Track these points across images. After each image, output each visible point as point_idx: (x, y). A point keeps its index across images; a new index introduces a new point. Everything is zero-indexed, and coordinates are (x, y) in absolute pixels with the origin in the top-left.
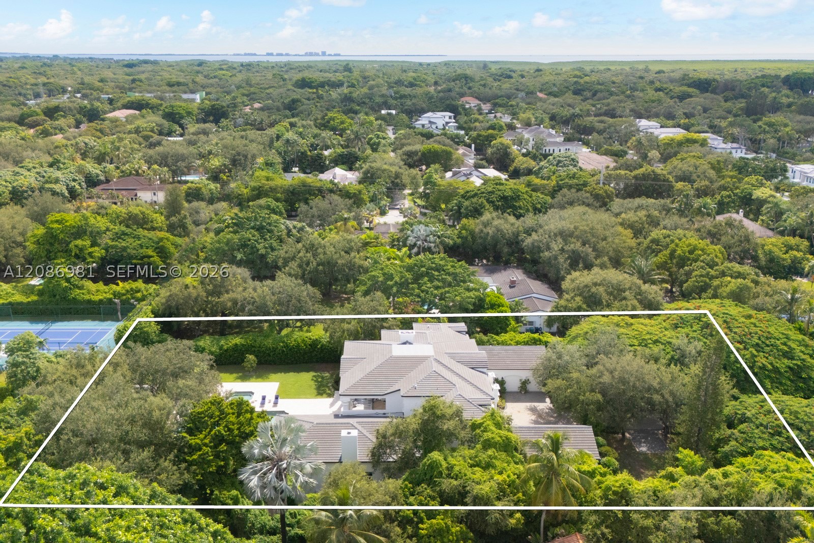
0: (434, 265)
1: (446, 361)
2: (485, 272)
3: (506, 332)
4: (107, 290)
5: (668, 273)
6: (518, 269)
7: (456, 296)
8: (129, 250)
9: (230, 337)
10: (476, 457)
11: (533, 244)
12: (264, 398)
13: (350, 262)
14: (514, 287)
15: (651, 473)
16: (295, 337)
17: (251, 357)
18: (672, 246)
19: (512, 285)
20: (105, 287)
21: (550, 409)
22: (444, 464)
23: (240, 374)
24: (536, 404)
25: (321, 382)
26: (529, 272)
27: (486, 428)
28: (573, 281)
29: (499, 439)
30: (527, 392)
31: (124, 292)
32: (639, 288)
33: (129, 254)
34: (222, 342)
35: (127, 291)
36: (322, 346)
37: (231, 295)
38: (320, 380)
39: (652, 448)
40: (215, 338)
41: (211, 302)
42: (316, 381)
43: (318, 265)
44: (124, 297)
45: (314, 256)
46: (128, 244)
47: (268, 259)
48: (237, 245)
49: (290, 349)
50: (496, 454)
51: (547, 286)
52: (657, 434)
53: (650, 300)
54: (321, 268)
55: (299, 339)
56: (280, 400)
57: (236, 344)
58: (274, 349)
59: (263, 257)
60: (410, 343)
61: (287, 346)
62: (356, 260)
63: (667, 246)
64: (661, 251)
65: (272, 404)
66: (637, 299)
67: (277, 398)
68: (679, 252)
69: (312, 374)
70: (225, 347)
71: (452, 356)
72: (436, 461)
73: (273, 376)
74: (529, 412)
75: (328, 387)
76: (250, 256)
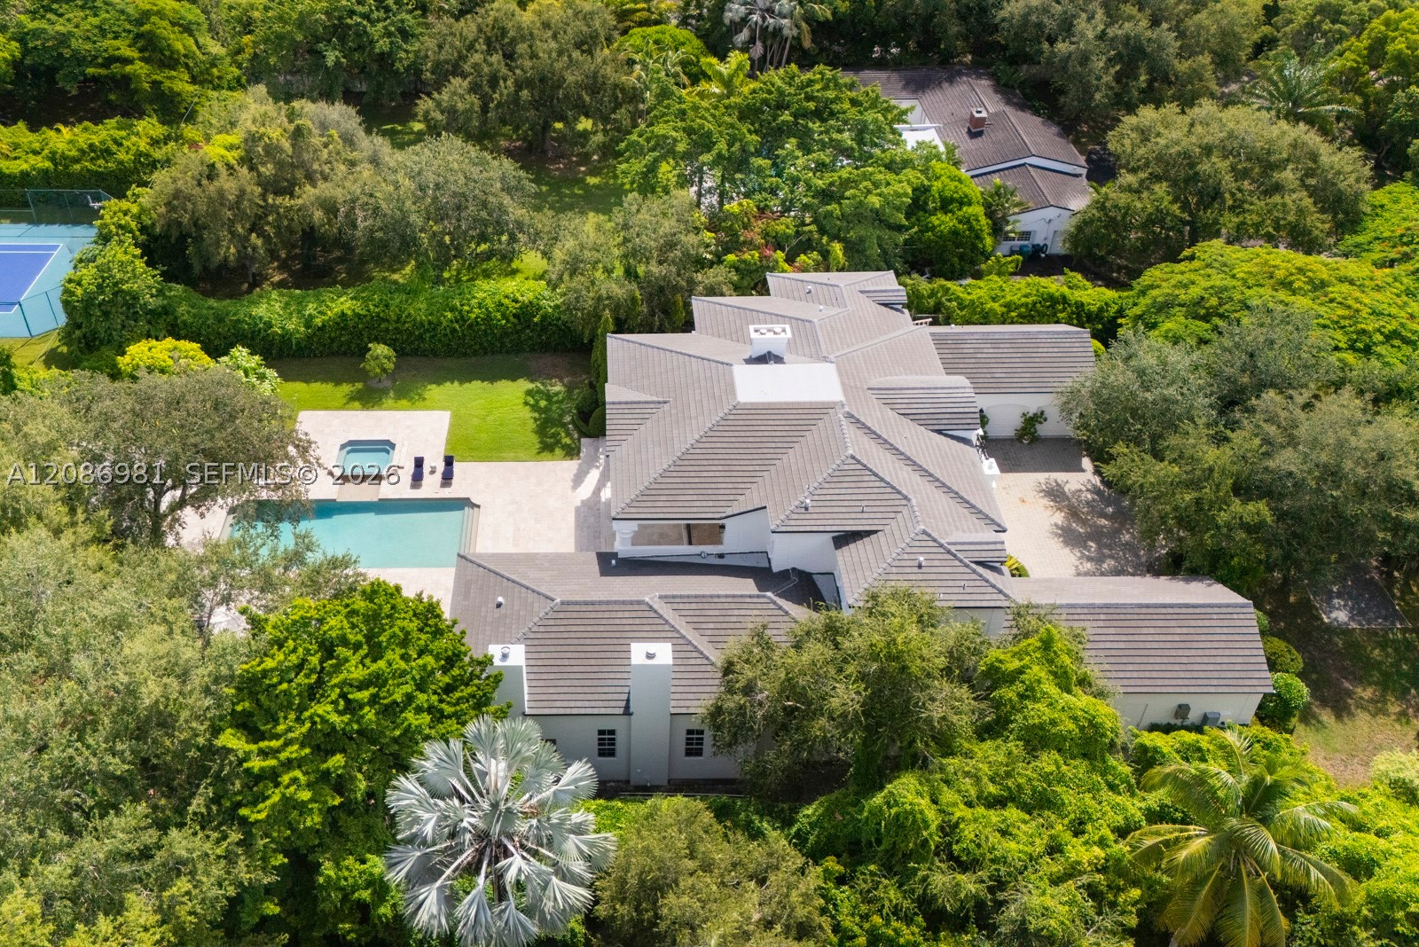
0: (812, 105)
1: (877, 416)
2: (905, 87)
3: (978, 275)
4: (37, 146)
5: (1359, 100)
6: (979, 77)
7: (869, 192)
8: (74, 43)
9: (327, 294)
10: (1008, 775)
11: (1025, 17)
12: (419, 463)
13: (595, 75)
14: (980, 134)
15: (1368, 693)
16: (480, 295)
17: (380, 350)
18: (1377, 25)
19: (976, 129)
20: (32, 137)
21: (1096, 491)
22: (931, 814)
23: (359, 386)
24: (1060, 476)
25: (546, 410)
26: (1005, 85)
27: (1030, 688)
28: (1145, 134)
29: (1071, 726)
30: (1035, 439)
31: (74, 153)
32: (1314, 157)
33: (75, 52)
34: (311, 308)
35: (82, 151)
36: (544, 318)
37: (324, 189)
38: (543, 403)
39: (1361, 613)
40: (291, 297)
41: (275, 208)
42: (535, 408)
43: (519, 86)
44: (77, 167)
45: (509, 56)
46: (70, 27)
47: (398, 65)
48: (325, 28)
49: (471, 326)
50: (1064, 768)
51: (1055, 129)
52: (1366, 570)
53: (1339, 190)
54: (525, 94)
55: (488, 301)
56: (457, 466)
57: (343, 314)
58: (434, 326)
59: (385, 59)
60: (779, 360)
61: (462, 319)
62: (609, 70)
63: (1360, 27)
64: (1342, 37)
65: (438, 476)
66: (1307, 187)
67: (449, 461)
68: (1399, 45)
69: (524, 385)
70: (318, 321)
71: (888, 397)
72: (912, 812)
73: (433, 392)
74: (1046, 502)
75: (564, 425)
76: (356, 56)
